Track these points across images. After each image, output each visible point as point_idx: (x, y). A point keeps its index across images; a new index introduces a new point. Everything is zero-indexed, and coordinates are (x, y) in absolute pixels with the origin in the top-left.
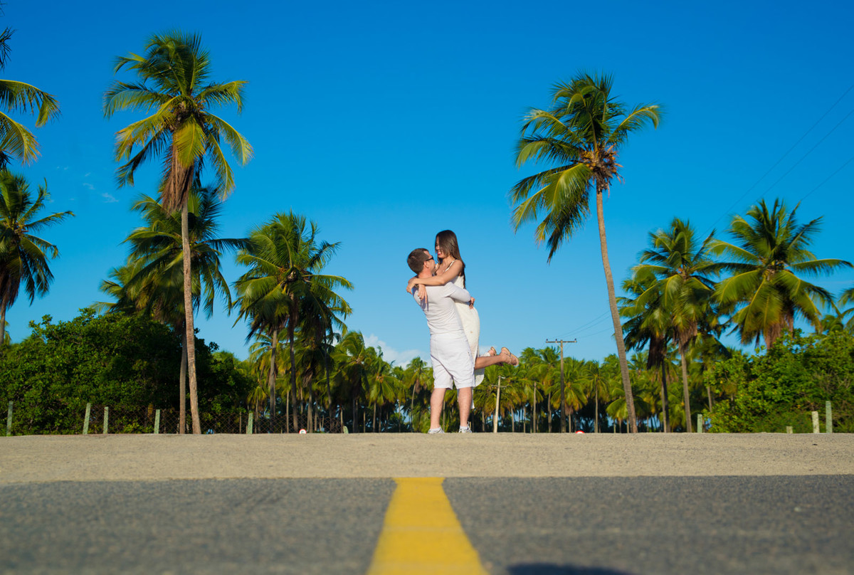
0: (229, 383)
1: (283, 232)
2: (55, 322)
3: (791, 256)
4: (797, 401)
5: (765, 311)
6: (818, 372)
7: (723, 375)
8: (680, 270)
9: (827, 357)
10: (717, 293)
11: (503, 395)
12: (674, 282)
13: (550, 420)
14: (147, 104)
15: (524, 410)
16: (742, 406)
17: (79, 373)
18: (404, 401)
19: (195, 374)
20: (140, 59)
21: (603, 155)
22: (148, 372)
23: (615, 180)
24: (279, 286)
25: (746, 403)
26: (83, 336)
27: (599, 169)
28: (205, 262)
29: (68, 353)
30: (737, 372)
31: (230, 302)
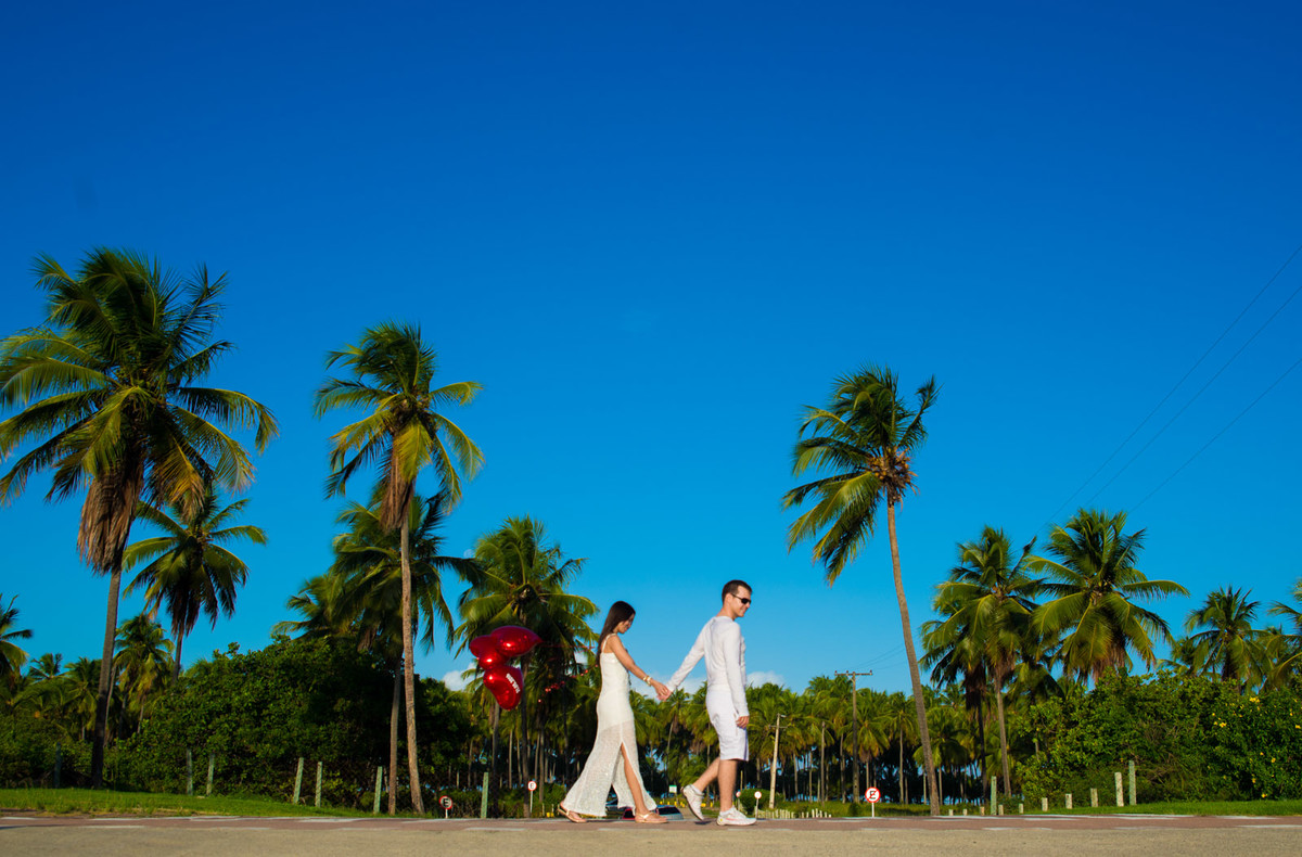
0: (449, 728)
1: (515, 541)
2: (243, 651)
3: (1119, 576)
4: (1120, 753)
5: (1092, 641)
6: (1144, 719)
7: (1039, 721)
8: (996, 589)
9: (1155, 700)
10: (1036, 621)
11: (782, 737)
12: (987, 603)
13: (842, 767)
14: (363, 402)
15: (810, 754)
16: (1059, 760)
17: (270, 715)
18: (658, 743)
19: (414, 721)
20: (356, 352)
21: (892, 462)
22: (350, 714)
23: (908, 490)
24: (509, 606)
25: (1063, 755)
26: (276, 669)
27: (890, 478)
28: (424, 582)
29: (258, 689)
30: (1056, 717)
31: (451, 628)
